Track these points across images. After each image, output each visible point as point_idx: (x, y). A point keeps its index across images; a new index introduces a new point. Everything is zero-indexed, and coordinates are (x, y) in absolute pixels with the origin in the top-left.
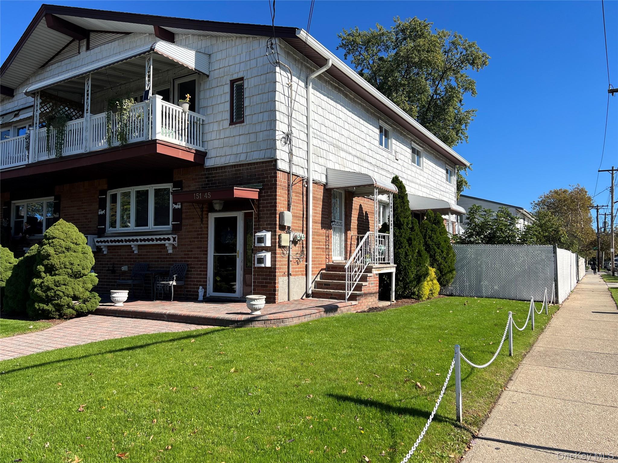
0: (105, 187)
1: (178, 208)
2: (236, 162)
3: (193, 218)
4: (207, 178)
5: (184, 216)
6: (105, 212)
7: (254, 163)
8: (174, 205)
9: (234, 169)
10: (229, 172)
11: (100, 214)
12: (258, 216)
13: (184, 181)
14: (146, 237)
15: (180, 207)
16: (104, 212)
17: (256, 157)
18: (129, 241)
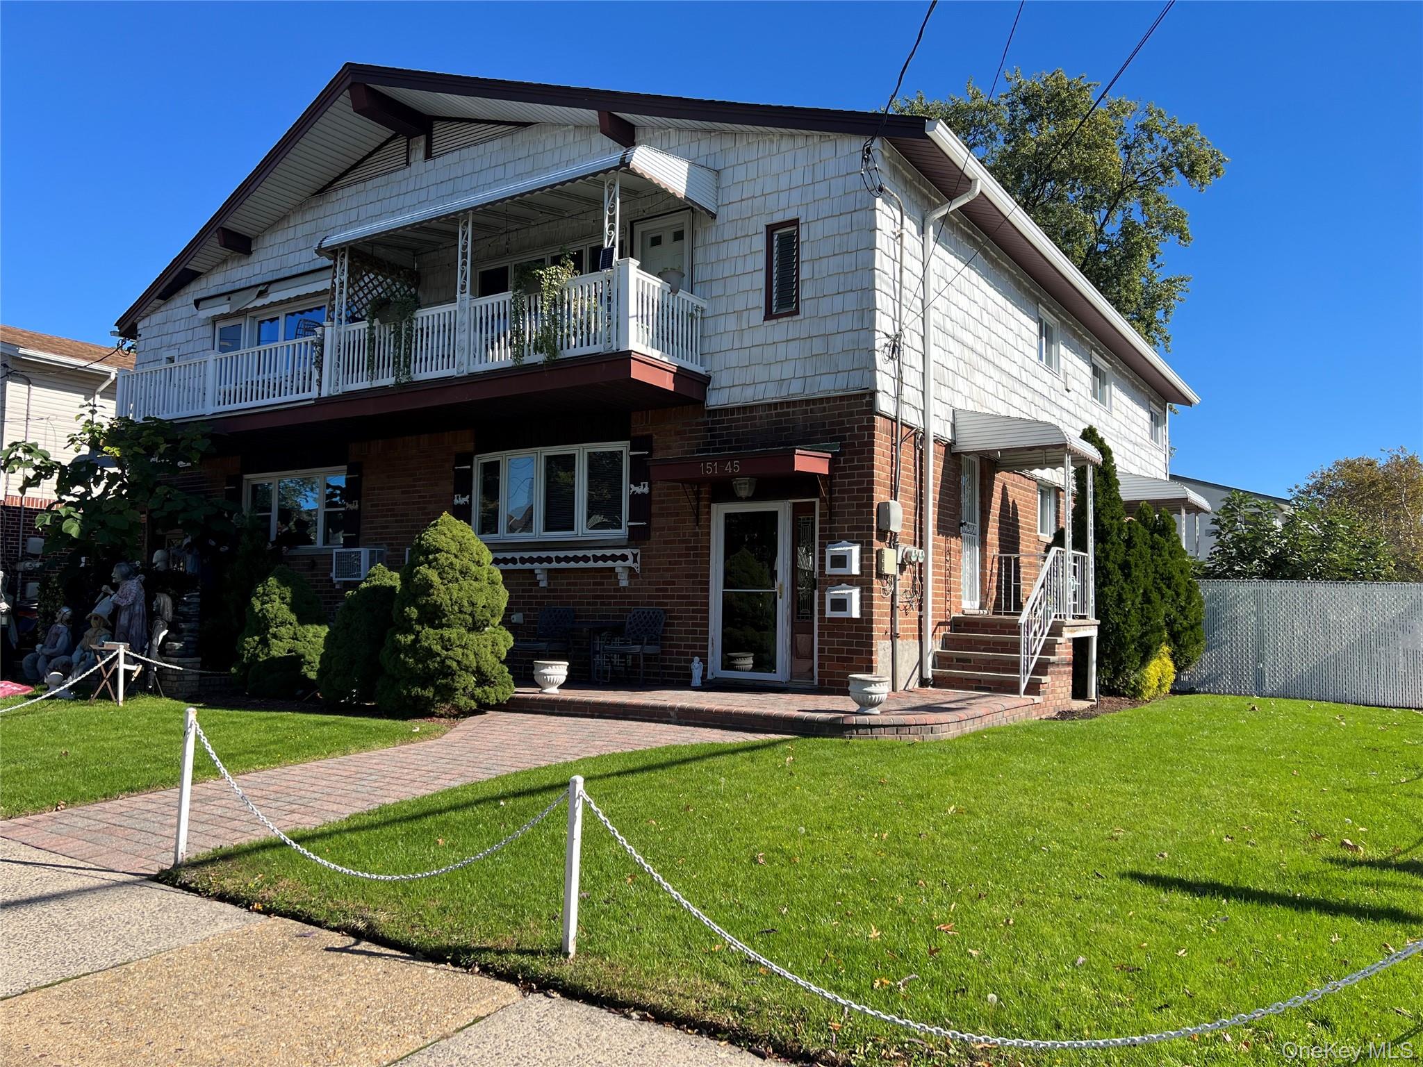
0: (470, 447)
1: (643, 494)
2: (781, 397)
3: (678, 514)
4: (710, 430)
5: (655, 509)
6: (470, 499)
7: (821, 400)
8: (632, 486)
9: (773, 412)
10: (761, 418)
11: (459, 505)
12: (830, 513)
13: (655, 437)
14: (571, 554)
15: (646, 490)
16: (466, 499)
17: (826, 386)
18: (531, 560)
